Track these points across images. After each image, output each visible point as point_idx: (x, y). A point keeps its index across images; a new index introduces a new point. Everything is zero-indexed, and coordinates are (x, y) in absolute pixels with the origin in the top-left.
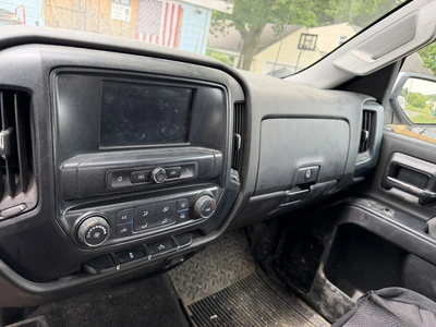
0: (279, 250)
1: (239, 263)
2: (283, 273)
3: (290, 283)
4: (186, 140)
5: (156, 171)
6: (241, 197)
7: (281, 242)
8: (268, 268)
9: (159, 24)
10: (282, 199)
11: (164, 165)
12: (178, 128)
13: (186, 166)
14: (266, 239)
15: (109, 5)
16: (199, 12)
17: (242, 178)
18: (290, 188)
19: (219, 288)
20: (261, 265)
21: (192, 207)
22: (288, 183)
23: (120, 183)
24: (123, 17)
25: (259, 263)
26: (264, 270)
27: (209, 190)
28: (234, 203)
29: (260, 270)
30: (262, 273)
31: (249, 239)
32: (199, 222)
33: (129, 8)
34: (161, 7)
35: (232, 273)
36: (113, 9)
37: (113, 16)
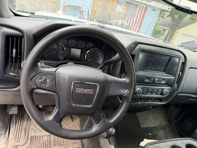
0: (180, 119)
1: (161, 120)
2: (179, 128)
3: (182, 132)
4: (164, 72)
5: (156, 79)
6: (176, 93)
7: (182, 115)
8: (173, 124)
9: (135, 14)
10: (189, 97)
11: (158, 78)
12: (163, 68)
13: (164, 79)
14: (174, 113)
15: (116, 6)
16: (155, 10)
17: (178, 87)
18: (193, 94)
19: (152, 125)
20: (170, 123)
21: (162, 91)
22: (193, 92)
23: (147, 81)
24: (121, 11)
25: (170, 122)
26: (171, 125)
27: (168, 88)
28: (173, 94)
29: (169, 124)
30: (170, 126)
31: (167, 112)
32: (163, 96)
33: (124, 7)
34: (138, 7)
35: (158, 122)
36: (117, 7)
37: (117, 10)
